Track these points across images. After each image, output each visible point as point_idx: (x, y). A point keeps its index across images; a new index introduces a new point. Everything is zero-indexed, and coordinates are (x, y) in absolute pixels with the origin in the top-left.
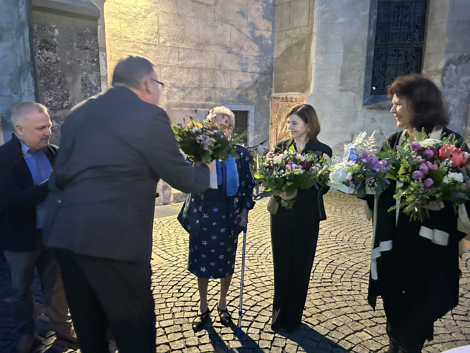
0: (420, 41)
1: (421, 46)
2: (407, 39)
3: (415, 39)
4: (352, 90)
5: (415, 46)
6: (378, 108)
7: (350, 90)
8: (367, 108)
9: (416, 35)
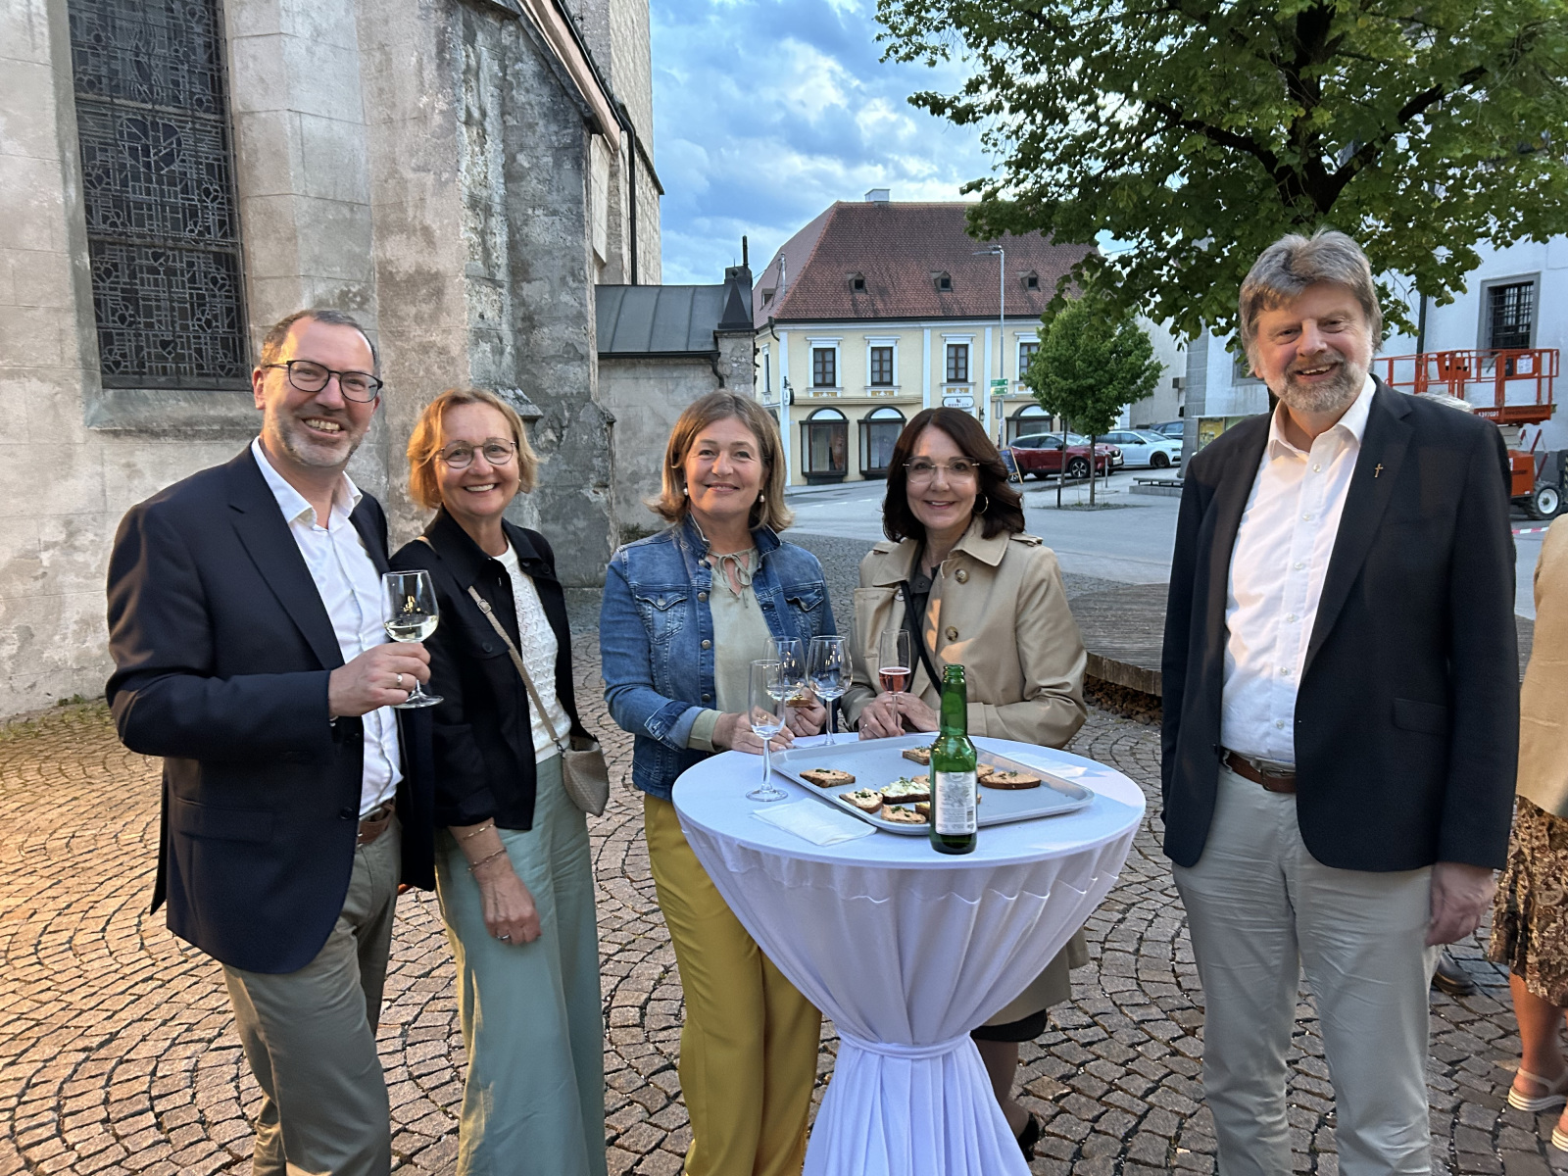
0: (224, 235)
1: (230, 250)
2: (186, 226)
3: (208, 229)
4: (39, 373)
5: (214, 248)
6: (141, 431)
7: (34, 373)
8: (102, 432)
9: (212, 219)
